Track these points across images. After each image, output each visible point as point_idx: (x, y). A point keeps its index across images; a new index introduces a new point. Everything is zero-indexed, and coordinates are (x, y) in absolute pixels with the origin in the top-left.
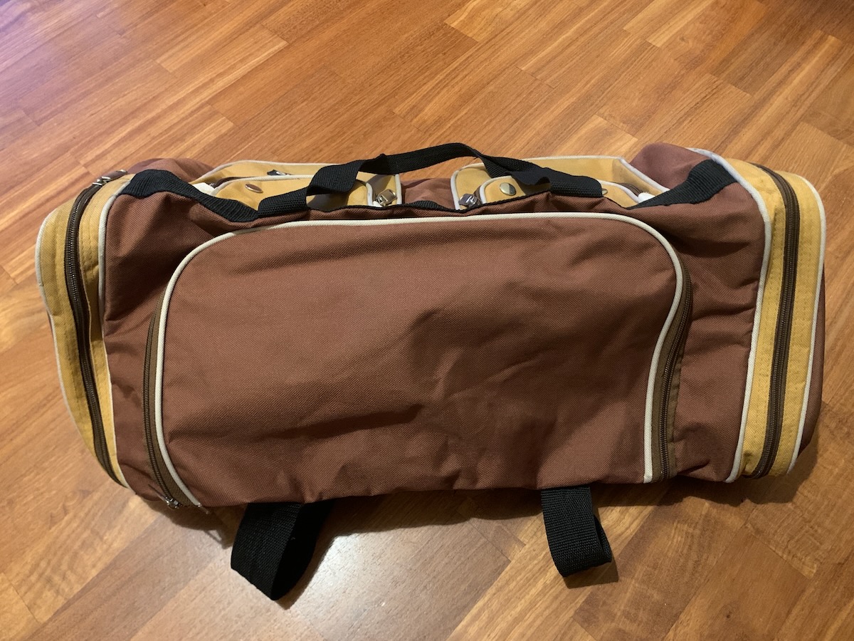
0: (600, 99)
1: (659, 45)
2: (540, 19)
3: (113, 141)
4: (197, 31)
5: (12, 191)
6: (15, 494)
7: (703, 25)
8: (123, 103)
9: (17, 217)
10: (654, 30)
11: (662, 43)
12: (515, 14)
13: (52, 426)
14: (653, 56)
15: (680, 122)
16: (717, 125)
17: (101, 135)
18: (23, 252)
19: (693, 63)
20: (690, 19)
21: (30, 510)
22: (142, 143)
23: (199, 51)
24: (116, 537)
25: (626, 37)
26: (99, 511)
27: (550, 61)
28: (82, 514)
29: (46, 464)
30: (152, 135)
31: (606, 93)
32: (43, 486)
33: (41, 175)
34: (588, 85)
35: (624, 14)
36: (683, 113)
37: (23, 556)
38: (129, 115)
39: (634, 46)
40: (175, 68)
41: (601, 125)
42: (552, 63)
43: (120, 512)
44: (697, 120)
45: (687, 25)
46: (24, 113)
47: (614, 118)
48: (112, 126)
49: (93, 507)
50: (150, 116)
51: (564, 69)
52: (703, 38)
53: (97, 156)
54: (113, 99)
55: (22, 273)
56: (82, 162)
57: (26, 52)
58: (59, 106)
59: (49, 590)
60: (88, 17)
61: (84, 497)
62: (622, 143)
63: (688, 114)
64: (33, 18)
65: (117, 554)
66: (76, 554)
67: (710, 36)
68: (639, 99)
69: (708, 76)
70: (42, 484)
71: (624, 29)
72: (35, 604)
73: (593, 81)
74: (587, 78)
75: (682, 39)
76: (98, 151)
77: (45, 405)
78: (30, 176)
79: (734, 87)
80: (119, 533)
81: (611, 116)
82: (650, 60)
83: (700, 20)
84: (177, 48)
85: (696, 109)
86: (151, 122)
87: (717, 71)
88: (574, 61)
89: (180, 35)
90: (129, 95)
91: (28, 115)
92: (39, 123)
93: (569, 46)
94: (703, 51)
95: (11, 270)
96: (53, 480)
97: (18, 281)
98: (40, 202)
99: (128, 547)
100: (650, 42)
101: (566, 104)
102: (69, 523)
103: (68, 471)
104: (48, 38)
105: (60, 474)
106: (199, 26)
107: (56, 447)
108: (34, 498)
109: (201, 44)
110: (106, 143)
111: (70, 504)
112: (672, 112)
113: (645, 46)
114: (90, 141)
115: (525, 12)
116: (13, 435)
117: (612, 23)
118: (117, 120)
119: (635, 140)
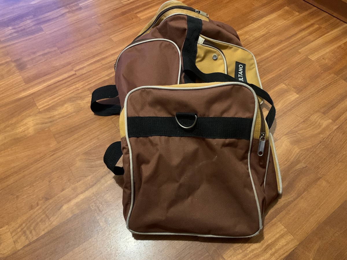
0: (285, 77)
1: (313, 60)
2: (264, 42)
3: (88, 64)
4: (128, 28)
5: (46, 76)
6: (20, 194)
7: (333, 54)
8: (94, 50)
9: (46, 86)
10: (311, 53)
11: (315, 59)
12: (254, 39)
13: (40, 169)
14: (310, 64)
15: (318, 91)
16: (335, 95)
17: (83, 60)
18: (45, 99)
19: (327, 69)
20: (327, 51)
21: (24, 201)
22: (98, 66)
23: (127, 35)
24: (55, 219)
25: (300, 54)
26: (51, 207)
27: (265, 59)
28: (44, 207)
29: (34, 184)
30: (102, 64)
31: (288, 75)
32: (31, 193)
33: (58, 72)
34: (281, 71)
35: (299, 45)
36: (320, 88)
37: (17, 220)
38: (95, 55)
39: (302, 58)
40: (117, 40)
41: (284, 87)
42: (267, 60)
43: (59, 210)
44: (326, 92)
45: (326, 53)
46: (57, 48)
47: (290, 85)
48: (88, 58)
49: (48, 205)
50: (103, 56)
51: (271, 63)
52: (333, 59)
53: (80, 68)
54: (91, 48)
55: (43, 107)
56: (74, 70)
57: (63, 27)
58: (71, 48)
59: (24, 236)
60: (88, 18)
61: (46, 201)
62: (292, 96)
63: (322, 89)
64: (68, 15)
65: (54, 227)
66: (37, 224)
67: (335, 59)
68: (302, 80)
69: (333, 75)
70: (31, 192)
71: (299, 51)
72: (17, 241)
73: (283, 70)
74: (280, 68)
75: (323, 59)
76: (81, 66)
77: (39, 160)
78: (54, 71)
79: (344, 81)
80: (57, 218)
81: (289, 84)
82: (308, 65)
83: (332, 52)
84: (119, 33)
85: (326, 87)
86: (103, 59)
87: (337, 73)
88: (276, 60)
89: (121, 29)
90: (97, 48)
91: (58, 49)
92: (62, 53)
93: (274, 54)
94: (332, 64)
95: (39, 106)
96: (36, 191)
97: (40, 110)
98: (55, 82)
99: (59, 225)
100: (309, 58)
101: (270, 77)
102: (37, 210)
103: (42, 188)
104: (72, 23)
105: (39, 189)
106: (129, 26)
107: (40, 178)
108: (27, 197)
109: (128, 33)
110: (85, 64)
111: (40, 202)
112: (315, 87)
113: (307, 59)
114: (79, 62)
115: (258, 39)
116: (25, 169)
117: (294, 48)
118: (91, 56)
119: (298, 96)
